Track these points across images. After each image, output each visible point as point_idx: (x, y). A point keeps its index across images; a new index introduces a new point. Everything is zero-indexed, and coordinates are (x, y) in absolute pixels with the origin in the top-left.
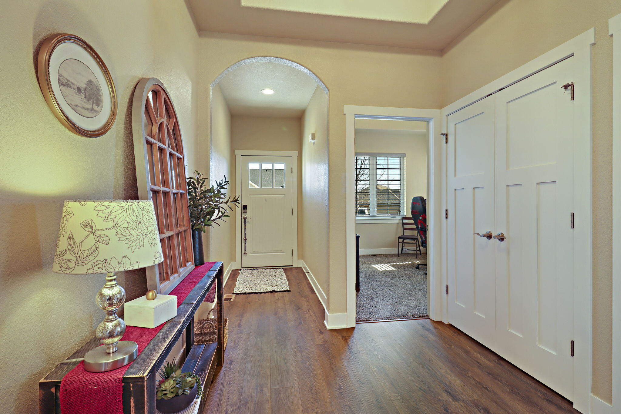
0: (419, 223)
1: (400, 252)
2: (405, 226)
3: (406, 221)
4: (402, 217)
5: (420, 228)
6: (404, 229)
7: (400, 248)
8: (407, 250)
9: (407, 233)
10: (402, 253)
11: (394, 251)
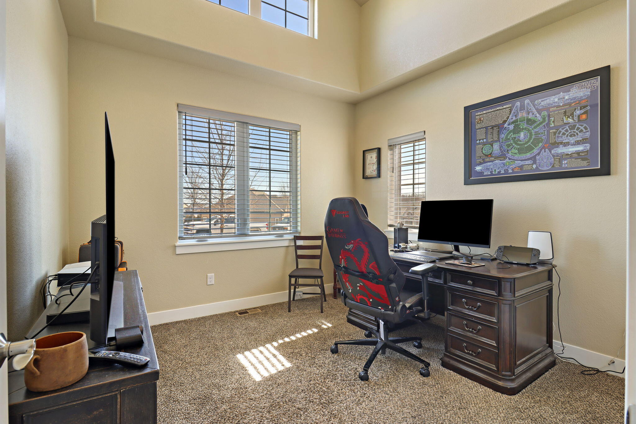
0: (342, 258)
1: (292, 299)
2: (300, 252)
3: (300, 243)
4: (294, 236)
5: (344, 267)
6: (298, 257)
7: (292, 291)
8: (303, 294)
9: (303, 263)
10: (294, 299)
11: (282, 297)
